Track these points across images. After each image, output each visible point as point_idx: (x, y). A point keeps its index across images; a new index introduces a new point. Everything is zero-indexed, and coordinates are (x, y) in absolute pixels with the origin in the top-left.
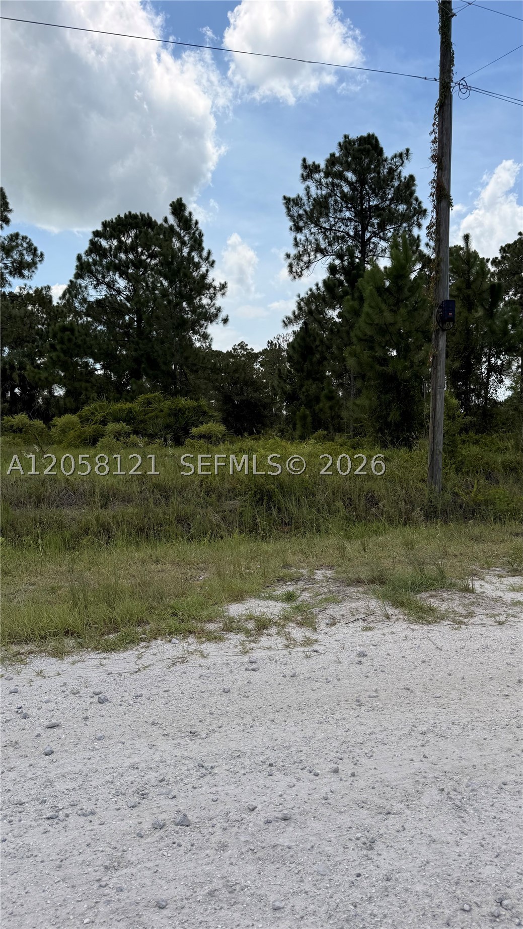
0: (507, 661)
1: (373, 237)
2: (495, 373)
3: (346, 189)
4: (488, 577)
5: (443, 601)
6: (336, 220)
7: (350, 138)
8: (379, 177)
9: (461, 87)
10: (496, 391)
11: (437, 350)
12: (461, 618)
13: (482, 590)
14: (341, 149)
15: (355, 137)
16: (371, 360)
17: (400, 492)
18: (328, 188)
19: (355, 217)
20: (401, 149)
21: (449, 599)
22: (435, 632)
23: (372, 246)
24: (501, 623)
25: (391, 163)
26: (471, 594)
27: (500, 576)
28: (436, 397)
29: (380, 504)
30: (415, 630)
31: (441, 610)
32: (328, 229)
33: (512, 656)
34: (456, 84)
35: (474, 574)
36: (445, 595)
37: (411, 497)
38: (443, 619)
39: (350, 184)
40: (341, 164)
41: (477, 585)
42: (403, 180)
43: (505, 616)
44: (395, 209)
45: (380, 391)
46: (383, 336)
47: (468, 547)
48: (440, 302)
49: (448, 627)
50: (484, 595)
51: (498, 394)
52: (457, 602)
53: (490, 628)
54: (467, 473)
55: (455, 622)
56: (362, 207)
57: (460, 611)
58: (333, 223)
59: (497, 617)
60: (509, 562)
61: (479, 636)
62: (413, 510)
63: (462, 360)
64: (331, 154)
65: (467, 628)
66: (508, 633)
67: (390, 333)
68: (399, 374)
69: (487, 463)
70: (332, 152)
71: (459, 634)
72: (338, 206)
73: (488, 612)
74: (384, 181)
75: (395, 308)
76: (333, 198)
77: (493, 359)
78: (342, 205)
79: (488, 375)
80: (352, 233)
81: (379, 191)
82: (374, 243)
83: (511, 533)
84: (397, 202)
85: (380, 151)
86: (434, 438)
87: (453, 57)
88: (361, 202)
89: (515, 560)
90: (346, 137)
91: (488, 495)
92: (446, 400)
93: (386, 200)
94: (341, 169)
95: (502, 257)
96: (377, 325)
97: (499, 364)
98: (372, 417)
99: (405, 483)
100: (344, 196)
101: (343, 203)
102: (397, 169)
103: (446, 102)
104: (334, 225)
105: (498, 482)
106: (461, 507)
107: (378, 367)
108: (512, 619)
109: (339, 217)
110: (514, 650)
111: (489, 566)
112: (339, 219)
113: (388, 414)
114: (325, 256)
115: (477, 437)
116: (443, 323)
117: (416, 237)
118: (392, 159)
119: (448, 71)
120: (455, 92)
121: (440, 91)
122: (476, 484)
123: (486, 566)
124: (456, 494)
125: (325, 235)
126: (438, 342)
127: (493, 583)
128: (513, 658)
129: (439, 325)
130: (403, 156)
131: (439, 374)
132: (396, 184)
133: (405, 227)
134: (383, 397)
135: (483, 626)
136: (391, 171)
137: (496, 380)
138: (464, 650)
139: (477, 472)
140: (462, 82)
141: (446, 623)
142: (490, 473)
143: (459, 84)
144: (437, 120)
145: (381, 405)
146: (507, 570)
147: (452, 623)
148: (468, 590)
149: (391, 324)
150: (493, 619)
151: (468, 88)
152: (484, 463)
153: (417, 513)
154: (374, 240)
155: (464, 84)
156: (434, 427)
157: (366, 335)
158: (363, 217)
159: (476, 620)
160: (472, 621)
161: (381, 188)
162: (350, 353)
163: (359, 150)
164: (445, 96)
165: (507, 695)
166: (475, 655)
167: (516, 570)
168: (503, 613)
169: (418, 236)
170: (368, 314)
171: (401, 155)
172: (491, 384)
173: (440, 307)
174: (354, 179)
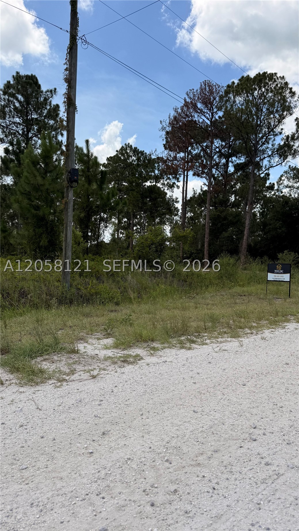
0: (96, 413)
1: (34, 136)
2: (103, 222)
3: (17, 105)
4: (90, 340)
5: (53, 362)
6: (11, 123)
7: (20, 74)
8: (38, 101)
9: (83, 41)
10: (104, 232)
11: (68, 199)
12: (64, 376)
13: (85, 350)
14: (14, 80)
15: (23, 75)
16: (28, 206)
17: (44, 288)
18: (5, 102)
19: (23, 122)
20: (52, 88)
21: (58, 360)
22: (40, 392)
23: (33, 142)
24: (94, 377)
25: (45, 95)
26: (76, 355)
27: (99, 339)
28: (67, 229)
29: (29, 296)
30: (24, 392)
31: (49, 371)
32: (5, 127)
33: (99, 407)
34: (80, 38)
35: (82, 339)
36: (55, 358)
37: (51, 291)
38: (50, 378)
39: (20, 102)
40: (14, 88)
41: (81, 347)
42: (53, 106)
43: (98, 370)
44: (48, 122)
45: (35, 226)
46: (37, 192)
47: (81, 320)
48: (69, 169)
49: (52, 386)
50: (85, 354)
51: (105, 234)
52: (63, 363)
53: (86, 382)
54: (86, 276)
55: (59, 381)
56: (27, 118)
57: (65, 370)
58: (8, 124)
59: (92, 372)
60: (105, 329)
61: (76, 391)
62: (51, 299)
63: (85, 213)
64: (7, 81)
65: (67, 385)
66: (99, 385)
67: (41, 191)
68: (46, 216)
69: (98, 271)
70: (8, 80)
71: (60, 391)
72: (11, 114)
73: (86, 368)
74: (40, 104)
75: (44, 176)
76: (9, 108)
77: (102, 214)
78: (14, 114)
79: (100, 223)
80: (21, 132)
81: (38, 110)
82: (35, 140)
83: (108, 310)
84: (48, 118)
85: (39, 87)
86: (66, 254)
87: (78, 22)
88: (27, 114)
89: (108, 327)
90: (18, 73)
91: (98, 289)
92: (73, 232)
93: (42, 116)
94: (14, 92)
95: (108, 163)
96: (32, 184)
97: (105, 217)
98: (29, 242)
99: (47, 283)
100: (16, 108)
101: (15, 113)
102: (49, 99)
103: (74, 47)
104: (9, 125)
105: (103, 282)
106: (81, 297)
107: (33, 211)
108: (103, 372)
109: (12, 121)
110: (102, 401)
111: (91, 332)
112: (12, 122)
113: (40, 241)
114: (2, 143)
115: (93, 257)
116: (72, 182)
117: (60, 141)
118: (46, 92)
119: (75, 29)
120: (79, 42)
121: (70, 40)
122: (91, 283)
123: (90, 332)
124: (79, 289)
125: (3, 130)
126: (68, 194)
127: (94, 344)
128: (100, 409)
129: (68, 183)
130: (53, 92)
131: (69, 214)
132: (48, 107)
133: (53, 134)
134: (37, 230)
135: (80, 381)
136: (46, 99)
137: (104, 226)
138: (61, 407)
139: (92, 276)
140: (83, 38)
141: (51, 382)
142: (99, 277)
143: (81, 39)
144: (68, 57)
145: (35, 235)
146: (104, 334)
147: (56, 382)
148: (75, 352)
149: (41, 185)
150: (88, 374)
151: (87, 42)
152: (96, 271)
153: (54, 301)
154: (34, 138)
155: (85, 39)
156: (66, 247)
157: (25, 191)
158: (28, 124)
159: (76, 376)
160: (73, 377)
161: (39, 108)
162: (15, 200)
163: (25, 82)
164: (73, 43)
165: (92, 453)
166: (70, 411)
167: (109, 334)
168: (97, 368)
169: (62, 141)
170: (26, 177)
171: (51, 91)
172: (101, 228)
173: (69, 172)
174: (22, 100)
